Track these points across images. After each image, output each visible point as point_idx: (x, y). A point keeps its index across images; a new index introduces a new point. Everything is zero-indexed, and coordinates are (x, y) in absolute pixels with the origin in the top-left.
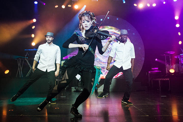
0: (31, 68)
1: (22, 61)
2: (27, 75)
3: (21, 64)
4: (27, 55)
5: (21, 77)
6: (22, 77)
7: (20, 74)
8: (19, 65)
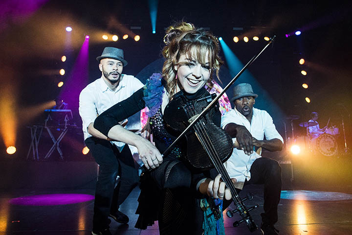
0: (55, 144)
1: (39, 129)
2: (48, 155)
3: (36, 135)
4: (49, 118)
5: (36, 157)
6: (38, 158)
7: (34, 154)
8: (33, 137)
